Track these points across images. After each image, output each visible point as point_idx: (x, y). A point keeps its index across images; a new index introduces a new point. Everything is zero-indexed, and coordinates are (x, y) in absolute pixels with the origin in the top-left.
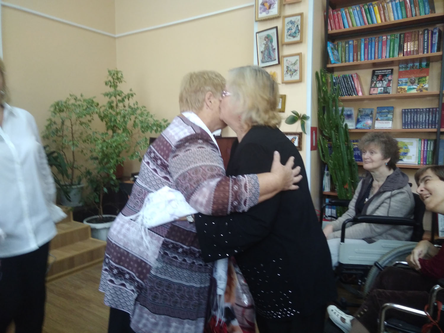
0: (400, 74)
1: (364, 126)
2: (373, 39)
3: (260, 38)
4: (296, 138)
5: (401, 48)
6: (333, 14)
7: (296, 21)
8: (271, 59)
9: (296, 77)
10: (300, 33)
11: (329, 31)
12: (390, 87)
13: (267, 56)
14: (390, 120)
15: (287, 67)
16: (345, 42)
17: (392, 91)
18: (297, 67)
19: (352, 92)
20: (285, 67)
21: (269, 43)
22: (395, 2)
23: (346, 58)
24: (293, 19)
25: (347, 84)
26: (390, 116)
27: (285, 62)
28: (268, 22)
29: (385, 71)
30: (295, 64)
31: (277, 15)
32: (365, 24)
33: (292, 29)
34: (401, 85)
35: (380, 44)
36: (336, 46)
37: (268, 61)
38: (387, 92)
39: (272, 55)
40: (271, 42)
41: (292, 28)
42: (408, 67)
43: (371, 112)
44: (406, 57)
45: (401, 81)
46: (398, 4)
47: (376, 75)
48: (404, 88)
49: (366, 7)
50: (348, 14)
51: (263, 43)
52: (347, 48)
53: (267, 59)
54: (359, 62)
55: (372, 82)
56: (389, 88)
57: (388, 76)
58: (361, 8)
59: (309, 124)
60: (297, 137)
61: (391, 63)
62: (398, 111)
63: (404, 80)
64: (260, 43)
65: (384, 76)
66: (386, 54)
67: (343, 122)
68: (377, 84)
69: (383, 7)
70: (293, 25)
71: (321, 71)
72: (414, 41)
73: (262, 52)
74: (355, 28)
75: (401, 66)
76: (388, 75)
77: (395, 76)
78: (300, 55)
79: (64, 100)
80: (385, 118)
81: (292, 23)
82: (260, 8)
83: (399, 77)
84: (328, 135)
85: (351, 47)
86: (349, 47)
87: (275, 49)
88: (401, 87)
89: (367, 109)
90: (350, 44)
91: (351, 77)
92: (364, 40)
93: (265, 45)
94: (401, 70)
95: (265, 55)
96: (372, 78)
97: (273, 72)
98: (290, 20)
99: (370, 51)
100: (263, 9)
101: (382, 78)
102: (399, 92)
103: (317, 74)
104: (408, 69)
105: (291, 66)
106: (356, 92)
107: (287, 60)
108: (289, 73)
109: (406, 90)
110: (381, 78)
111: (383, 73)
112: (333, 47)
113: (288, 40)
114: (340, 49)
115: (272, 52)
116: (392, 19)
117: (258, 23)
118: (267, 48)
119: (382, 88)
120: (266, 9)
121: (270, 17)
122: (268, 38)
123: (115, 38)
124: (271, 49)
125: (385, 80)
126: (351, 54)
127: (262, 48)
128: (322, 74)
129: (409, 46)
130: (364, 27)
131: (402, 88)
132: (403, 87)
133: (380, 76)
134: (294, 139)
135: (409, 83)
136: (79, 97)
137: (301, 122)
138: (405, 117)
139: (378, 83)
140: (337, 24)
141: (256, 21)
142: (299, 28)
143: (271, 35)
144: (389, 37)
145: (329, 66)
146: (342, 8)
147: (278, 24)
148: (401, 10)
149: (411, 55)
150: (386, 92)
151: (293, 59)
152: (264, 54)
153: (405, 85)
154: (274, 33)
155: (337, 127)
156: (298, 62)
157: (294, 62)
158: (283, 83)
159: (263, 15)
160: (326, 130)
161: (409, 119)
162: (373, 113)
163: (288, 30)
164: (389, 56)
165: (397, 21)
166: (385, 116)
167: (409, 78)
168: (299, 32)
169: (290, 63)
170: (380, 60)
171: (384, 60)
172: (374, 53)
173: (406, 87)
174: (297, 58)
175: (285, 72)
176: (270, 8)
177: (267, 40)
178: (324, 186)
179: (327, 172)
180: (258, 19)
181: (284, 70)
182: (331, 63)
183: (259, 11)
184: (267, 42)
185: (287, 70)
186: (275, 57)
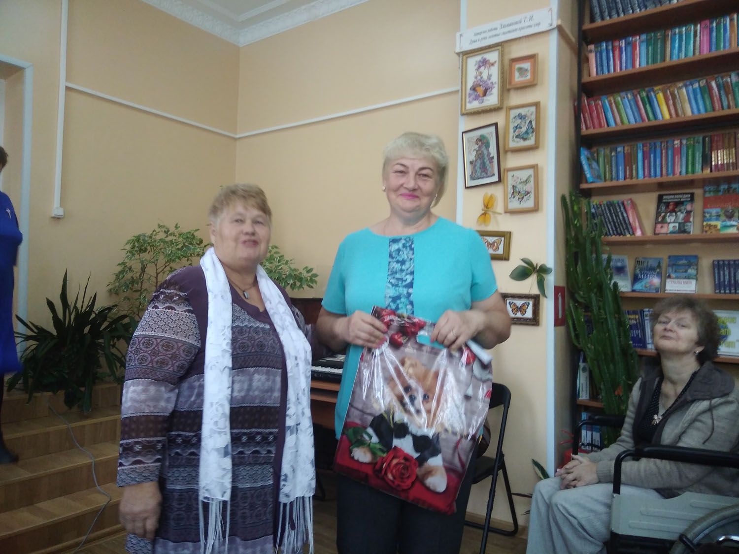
0: (707, 203)
1: (646, 287)
2: (658, 144)
3: (469, 141)
4: (528, 304)
5: (706, 160)
6: (589, 105)
7: (529, 114)
8: (487, 173)
9: (529, 203)
10: (534, 134)
11: (582, 131)
12: (690, 222)
13: (480, 168)
14: (692, 278)
15: (513, 186)
16: (609, 149)
17: (694, 229)
18: (530, 187)
19: (624, 230)
20: (510, 187)
21: (484, 149)
22: (692, 87)
23: (611, 174)
24: (523, 111)
25: (616, 217)
26: (692, 271)
27: (511, 179)
28: (483, 116)
29: (681, 196)
30: (526, 182)
31: (496, 104)
32: (643, 120)
33: (521, 128)
34: (710, 220)
35: (670, 152)
36: (595, 155)
37: (482, 176)
38: (684, 231)
39: (488, 168)
40: (487, 146)
41: (522, 126)
42: (720, 191)
43: (658, 264)
44: (716, 174)
45: (708, 213)
46: (698, 90)
47: (665, 203)
48: (715, 226)
49: (644, 94)
50: (613, 105)
51: (473, 149)
52: (613, 158)
53: (479, 174)
54: (634, 181)
55: (658, 214)
56: (689, 224)
57: (686, 205)
58: (635, 97)
59: (551, 281)
60: (531, 303)
61: (691, 183)
62: (706, 263)
63: (714, 211)
64: (469, 148)
65: (679, 204)
66: (681, 168)
67: (611, 279)
68: (667, 218)
69: (673, 94)
70: (524, 121)
71: (571, 195)
72: (729, 147)
73: (471, 163)
74: (626, 126)
75: (707, 189)
76: (685, 203)
77: (698, 205)
78: (534, 167)
79: (149, 233)
80: (685, 275)
81: (522, 117)
82: (469, 94)
83: (705, 206)
84: (585, 300)
85: (621, 156)
86: (617, 157)
87: (493, 158)
88: (709, 223)
89: (651, 259)
90: (619, 152)
91: (621, 205)
92: (641, 146)
93: (477, 151)
94: (707, 195)
95: (476, 168)
96: (658, 207)
97: (489, 195)
98: (518, 113)
99: (652, 164)
100: (473, 96)
101: (676, 207)
102: (706, 232)
103: (563, 199)
104: (721, 193)
105: (521, 186)
106: (630, 230)
107: (513, 176)
108: (517, 197)
109: (719, 227)
110: (673, 207)
111: (676, 200)
112: (589, 156)
113: (513, 144)
114: (601, 160)
115: (488, 163)
116: (689, 113)
117: (465, 118)
118: (480, 155)
119: (677, 225)
120: (479, 96)
121: (486, 108)
122: (482, 141)
123: (236, 139)
124: (487, 158)
125: (680, 211)
126: (621, 168)
127: (472, 157)
128: (573, 198)
129: (720, 157)
130: (641, 124)
131: (710, 226)
132: (713, 223)
133: (671, 204)
134: (526, 306)
135: (723, 218)
136: (172, 230)
137: (538, 277)
138: (719, 273)
139: (669, 216)
140: (596, 121)
141: (463, 115)
142: (534, 126)
143: (487, 136)
144: (684, 142)
145: (584, 186)
146: (602, 95)
147: (499, 118)
148: (703, 98)
149: (724, 170)
150: (682, 230)
151: (524, 175)
152: (475, 166)
153: (717, 220)
154: (491, 133)
155: (600, 288)
156: (532, 179)
157: (524, 179)
158: (506, 212)
159: (475, 105)
160: (581, 293)
161: (727, 277)
162: (661, 265)
163: (515, 128)
164: (687, 172)
165: (697, 116)
166: (682, 272)
167: (722, 208)
168: (533, 132)
169: (519, 181)
170: (670, 178)
171: (677, 177)
172: (660, 168)
173: (719, 224)
174: (531, 172)
175: (510, 196)
176: (485, 94)
177: (480, 143)
178: (579, 390)
179: (584, 364)
180: (466, 112)
181: (509, 191)
182: (587, 182)
183: (468, 100)
184: (479, 147)
185: (513, 192)
186: (493, 171)
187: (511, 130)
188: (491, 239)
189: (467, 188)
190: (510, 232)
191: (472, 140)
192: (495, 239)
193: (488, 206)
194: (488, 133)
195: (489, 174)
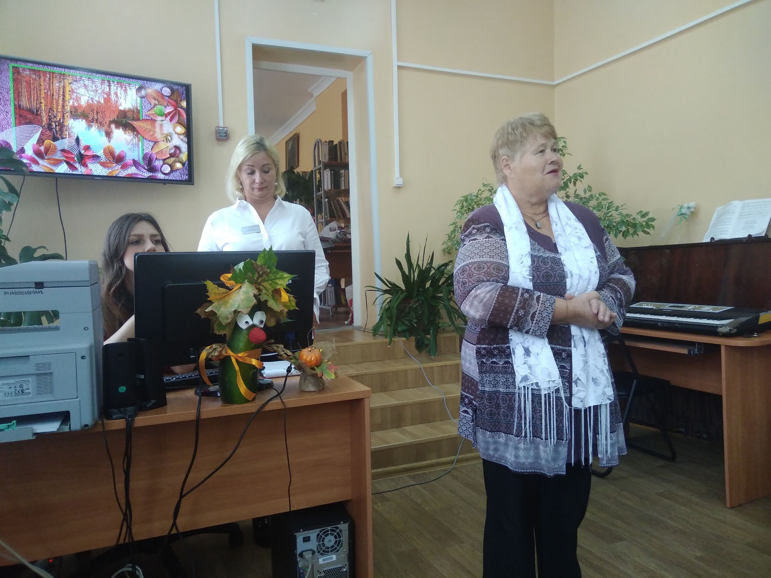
123: (553, 86)
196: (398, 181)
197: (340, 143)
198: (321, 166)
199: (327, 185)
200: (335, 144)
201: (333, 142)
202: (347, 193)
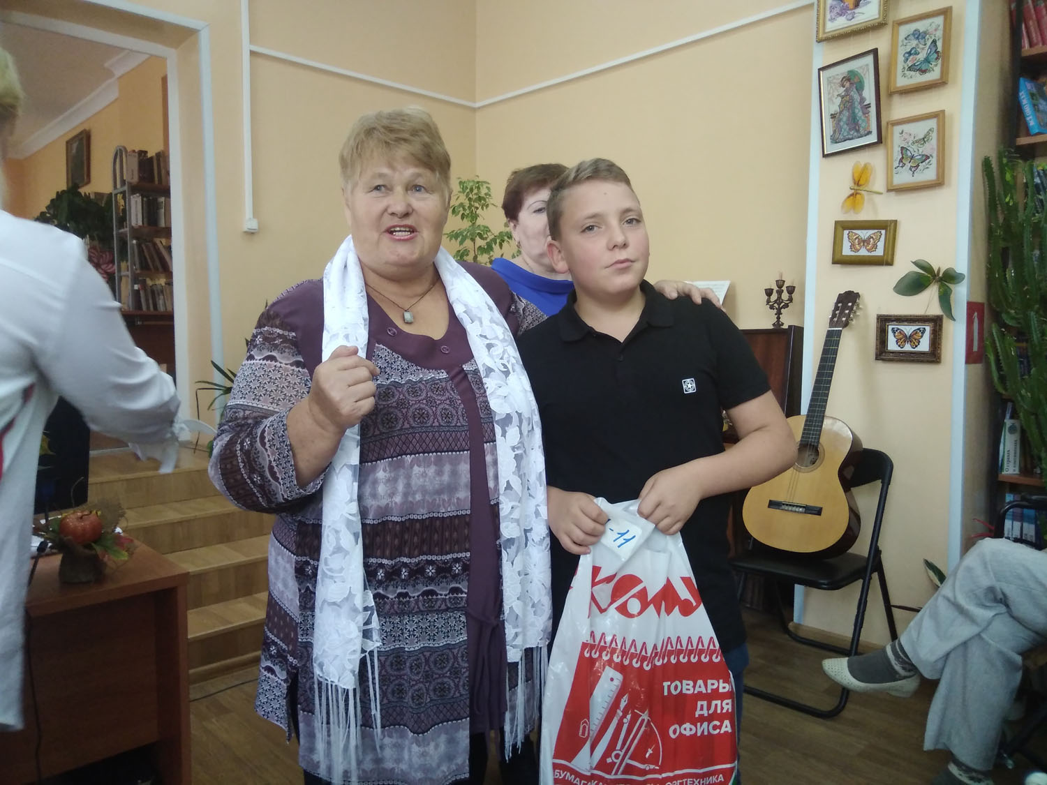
3: (829, 82)
4: (923, 332)
7: (931, 30)
8: (858, 131)
9: (928, 174)
10: (940, 61)
11: (1023, 50)
13: (848, 124)
15: (902, 148)
18: (930, 148)
20: (897, 150)
21: (854, 93)
24: (921, 26)
27: (897, 139)
28: (852, 40)
30: (924, 140)
31: (875, 19)
33: (917, 53)
37: (850, 137)
39: (860, 122)
40: (860, 88)
41: (919, 50)
51: (836, 94)
53: (845, 134)
59: (962, 294)
60: (928, 329)
64: (829, 93)
70: (922, 41)
71: (1000, 156)
73: (833, 116)
78: (939, 116)
81: (918, 35)
82: (831, 7)
84: (1019, 323)
87: (869, 106)
93: (843, 97)
95: (842, 123)
97: (862, 164)
98: (914, 29)
100: (838, 10)
103: (986, 164)
105: (915, 147)
107: (902, 132)
112: (1034, 91)
113: (902, 82)
115: (860, 114)
117: (824, 45)
118: (847, 103)
120: (847, 8)
121: (858, 27)
122: (853, 81)
123: (474, 110)
124: (859, 107)
128: (1005, 161)
134: (921, 334)
137: (940, 288)
141: (819, 41)
142: (940, 49)
143: (860, 71)
145: (1023, 141)
147: (881, 42)
151: (920, 129)
152: (840, 120)
156: (934, 135)
157: (922, 136)
158: (889, 190)
159: (841, 23)
160: (1012, 312)
163: (907, 55)
168: (937, 59)
169: (911, 139)
174: (932, 123)
175: (896, 164)
176: (857, 4)
177: (847, 84)
178: (1003, 460)
179: (1012, 421)
180: (825, 35)
181: (895, 158)
182: (1028, 134)
183: (828, 16)
184: (846, 91)
185: (903, 158)
186: (869, 126)
187: (901, 58)
188: (864, 234)
189: (825, 156)
190: (896, 221)
191: (834, 81)
192: (871, 232)
193: (859, 183)
194: (861, 67)
195: (862, 132)
196: (250, 223)
197: (158, 155)
198: (126, 188)
199: (136, 217)
200: (149, 155)
201: (146, 152)
202: (167, 232)
